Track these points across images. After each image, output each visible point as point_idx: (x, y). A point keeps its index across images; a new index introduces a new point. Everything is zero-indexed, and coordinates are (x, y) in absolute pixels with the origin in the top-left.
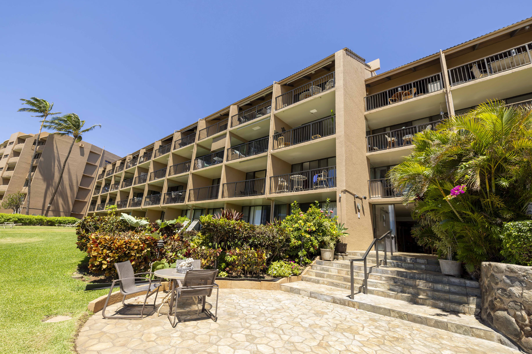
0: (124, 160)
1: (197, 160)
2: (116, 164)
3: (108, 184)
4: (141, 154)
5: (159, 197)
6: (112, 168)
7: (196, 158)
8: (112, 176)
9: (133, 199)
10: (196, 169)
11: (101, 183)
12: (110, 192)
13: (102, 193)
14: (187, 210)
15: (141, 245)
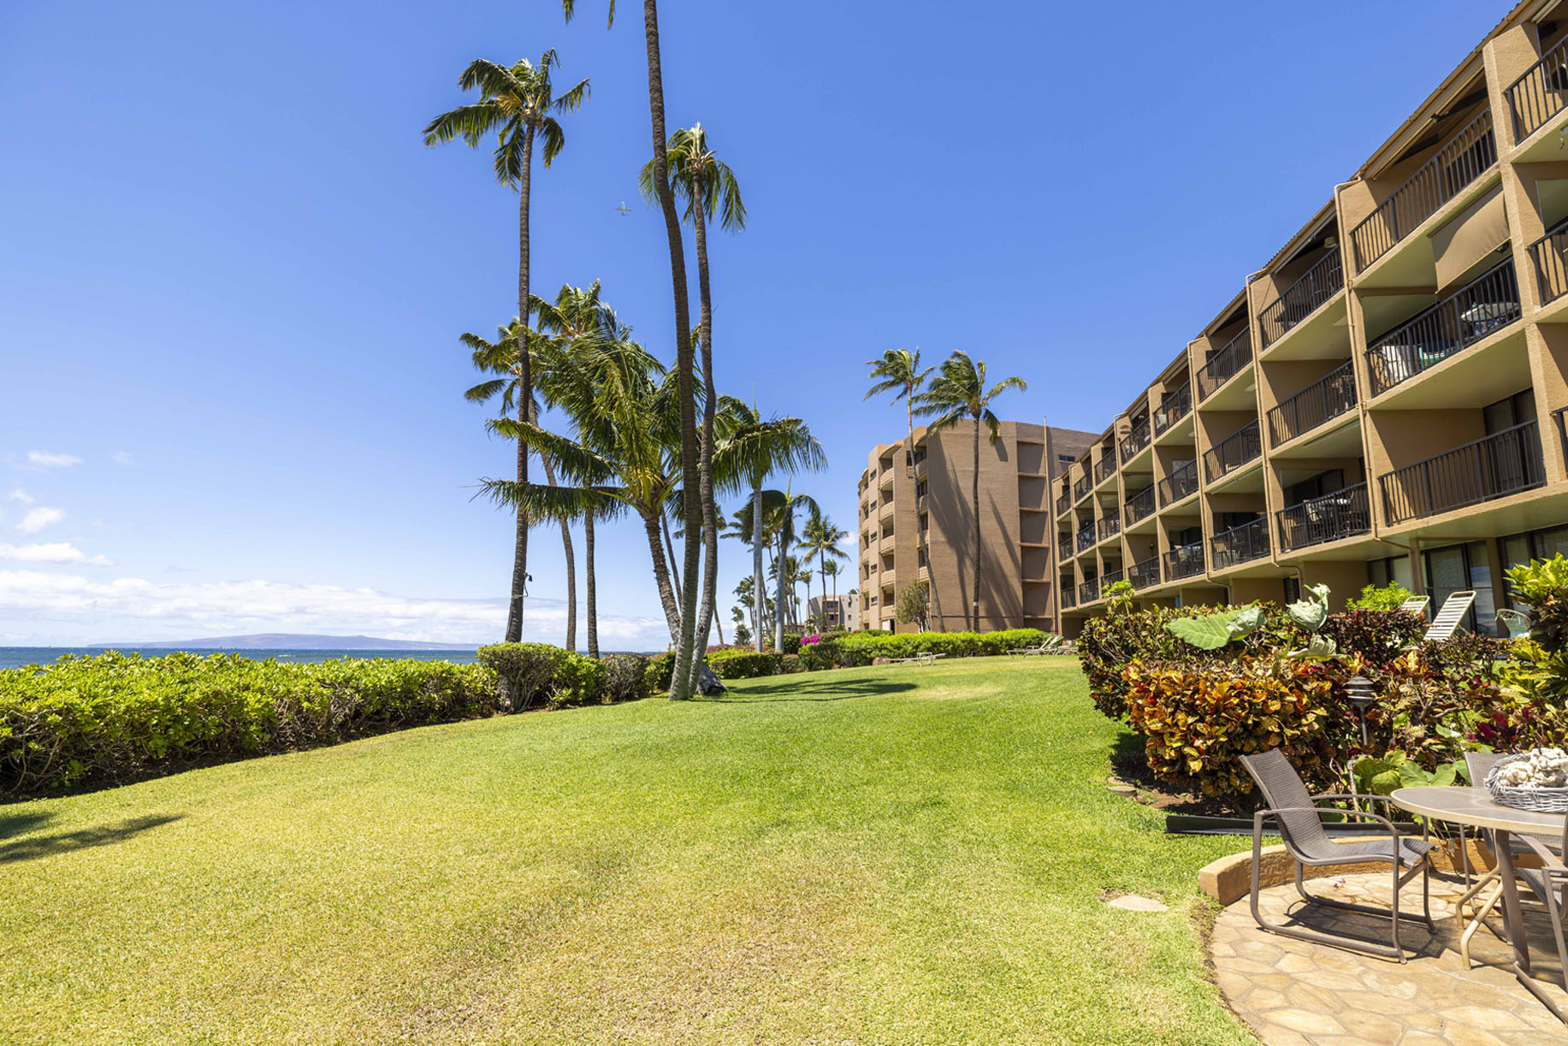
0: (1109, 438)
1: (1379, 350)
2: (1090, 457)
3: (1087, 523)
4: (1155, 402)
5: (1259, 530)
6: (1083, 474)
7: (1369, 345)
8: (1091, 497)
9: (1173, 554)
10: (1384, 389)
11: (1069, 523)
12: (1098, 544)
13: (1079, 551)
14: (1389, 562)
15: (1288, 698)
